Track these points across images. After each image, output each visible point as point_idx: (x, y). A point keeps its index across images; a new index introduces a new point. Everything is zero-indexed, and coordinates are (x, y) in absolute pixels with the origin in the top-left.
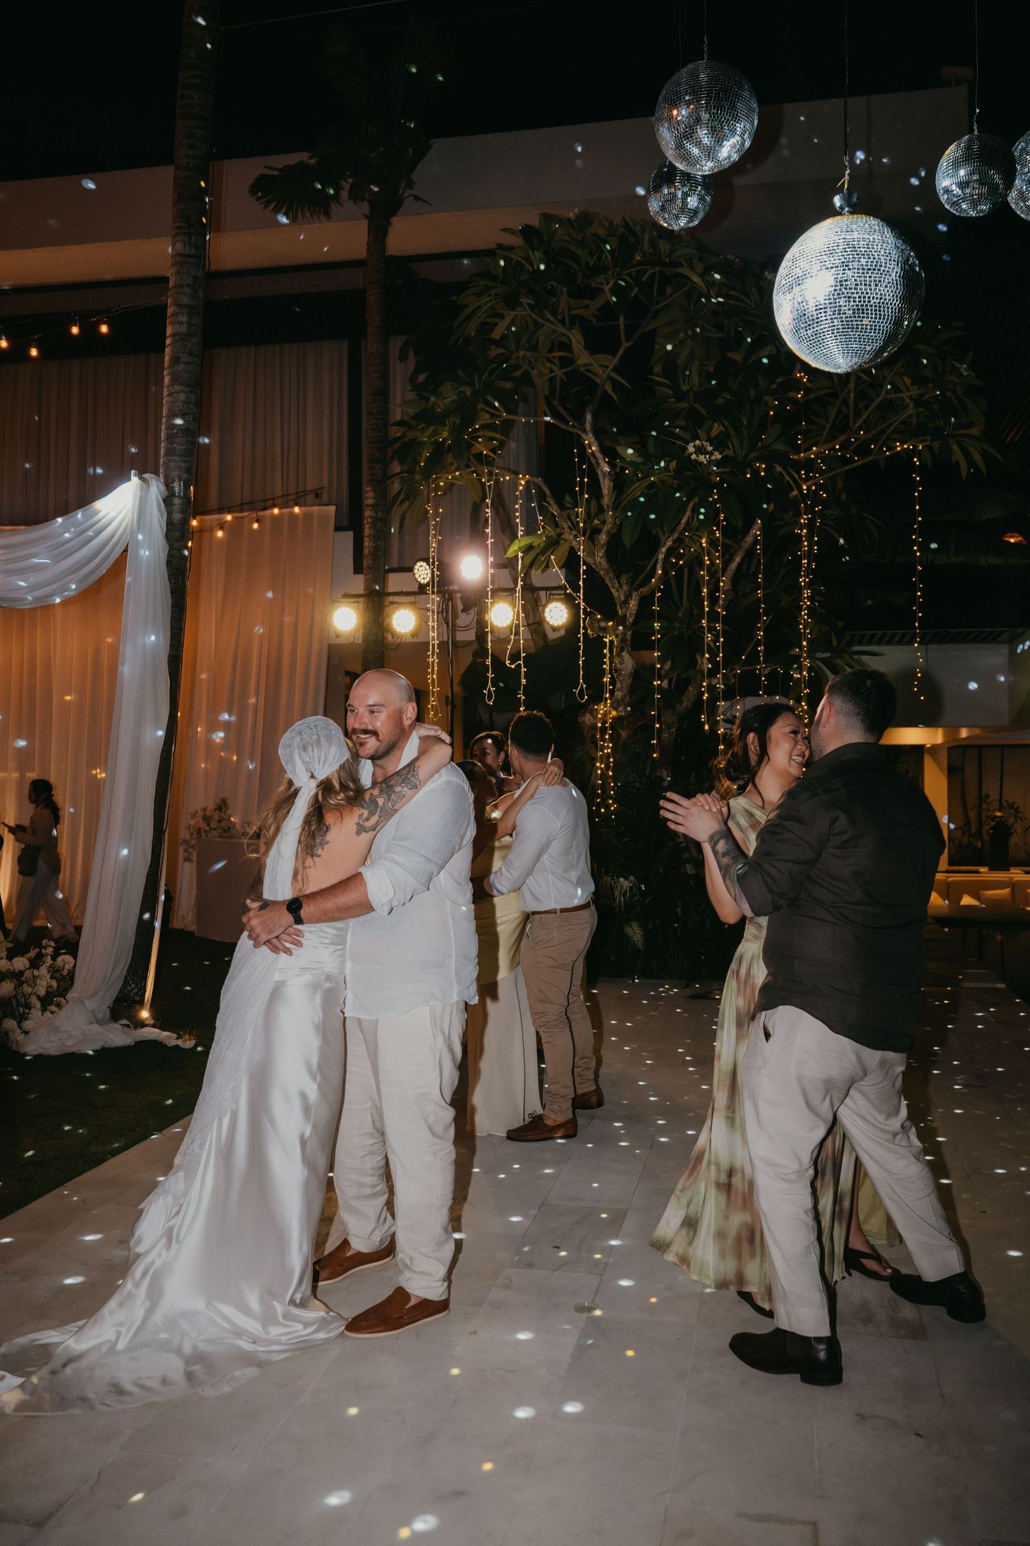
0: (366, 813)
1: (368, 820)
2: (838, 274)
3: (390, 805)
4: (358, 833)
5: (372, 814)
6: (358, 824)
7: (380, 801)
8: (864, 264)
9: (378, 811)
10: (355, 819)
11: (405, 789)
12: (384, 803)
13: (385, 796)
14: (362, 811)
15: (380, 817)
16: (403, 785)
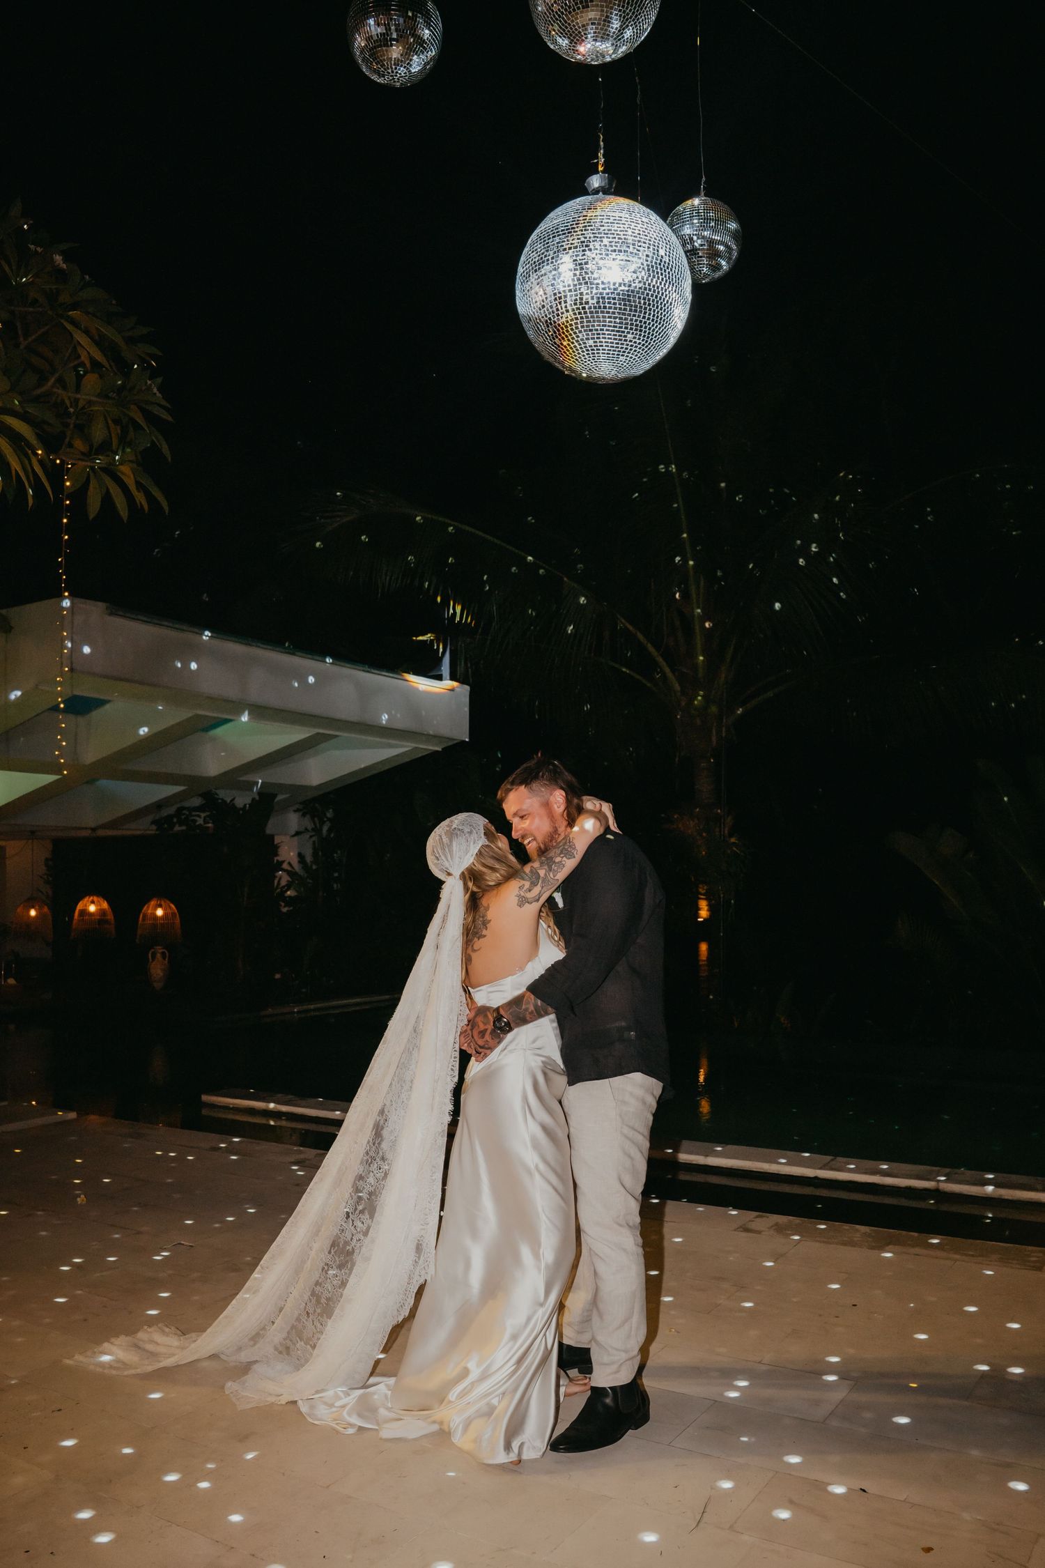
0: (527, 884)
1: (530, 891)
2: (577, 256)
3: (552, 875)
4: (521, 904)
5: (534, 884)
6: (519, 896)
7: (542, 873)
8: (608, 244)
9: (540, 881)
10: (516, 891)
11: (564, 859)
12: (546, 875)
13: (546, 867)
14: (523, 882)
15: (542, 887)
16: (562, 855)
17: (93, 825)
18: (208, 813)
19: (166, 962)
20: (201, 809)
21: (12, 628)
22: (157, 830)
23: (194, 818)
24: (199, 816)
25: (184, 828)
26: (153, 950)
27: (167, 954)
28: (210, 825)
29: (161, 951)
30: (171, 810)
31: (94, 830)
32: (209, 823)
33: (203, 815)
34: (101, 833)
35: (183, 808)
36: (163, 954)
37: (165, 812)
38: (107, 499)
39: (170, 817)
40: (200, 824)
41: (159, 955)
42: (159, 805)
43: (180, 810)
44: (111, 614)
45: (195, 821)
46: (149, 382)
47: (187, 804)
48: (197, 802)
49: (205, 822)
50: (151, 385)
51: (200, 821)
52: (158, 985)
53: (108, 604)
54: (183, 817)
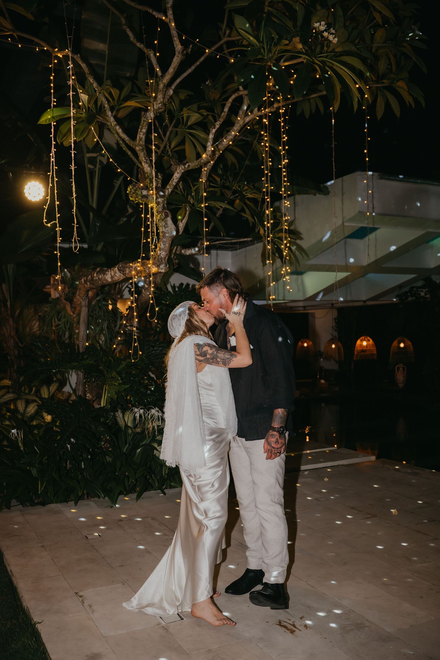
17: (364, 299)
18: (427, 289)
19: (405, 372)
20: (423, 287)
21: (329, 192)
22: (399, 300)
23: (420, 292)
24: (422, 291)
25: (414, 298)
26: (397, 366)
27: (406, 368)
28: (428, 296)
29: (402, 366)
30: (407, 289)
31: (364, 301)
32: (427, 295)
33: (424, 290)
34: (369, 303)
35: (414, 287)
36: (404, 369)
37: (404, 290)
38: (388, 105)
39: (406, 293)
40: (423, 296)
41: (401, 369)
42: (400, 286)
43: (412, 288)
44: (382, 178)
45: (420, 294)
46: (413, 27)
47: (415, 285)
48: (420, 283)
49: (426, 294)
50: (414, 28)
51: (423, 294)
52: (401, 385)
53: (379, 173)
54: (413, 292)
